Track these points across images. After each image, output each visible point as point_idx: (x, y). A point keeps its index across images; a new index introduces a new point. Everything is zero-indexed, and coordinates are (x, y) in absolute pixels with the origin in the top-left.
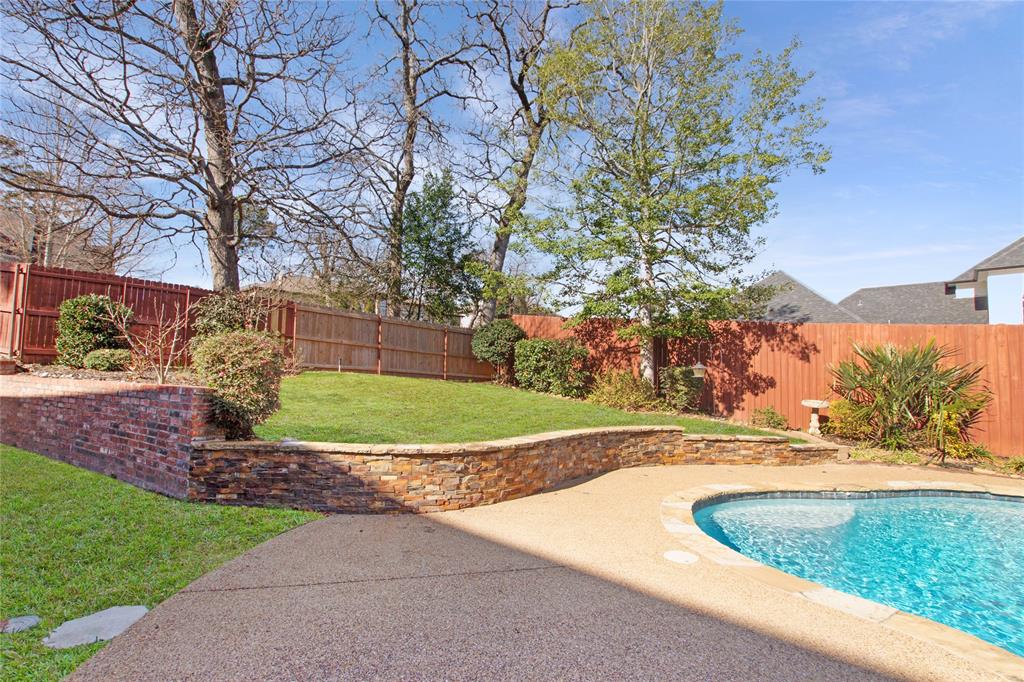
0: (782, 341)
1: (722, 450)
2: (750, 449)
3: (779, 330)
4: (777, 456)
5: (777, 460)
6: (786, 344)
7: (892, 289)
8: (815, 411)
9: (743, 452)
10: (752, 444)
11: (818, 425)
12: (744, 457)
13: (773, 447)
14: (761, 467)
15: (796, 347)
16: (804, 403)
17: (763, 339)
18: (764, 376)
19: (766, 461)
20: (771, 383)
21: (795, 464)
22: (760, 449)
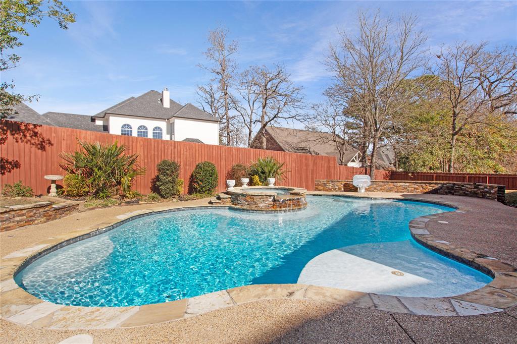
0: (25, 136)
2: (23, 215)
3: (23, 128)
4: (44, 216)
5: (44, 219)
6: (28, 138)
8: (54, 182)
9: (17, 219)
10: (24, 212)
11: (56, 190)
12: (18, 222)
13: (41, 210)
14: (33, 226)
15: (35, 140)
16: (46, 177)
17: (9, 133)
18: (10, 160)
19: (36, 222)
20: (16, 165)
21: (56, 219)
22: (32, 214)
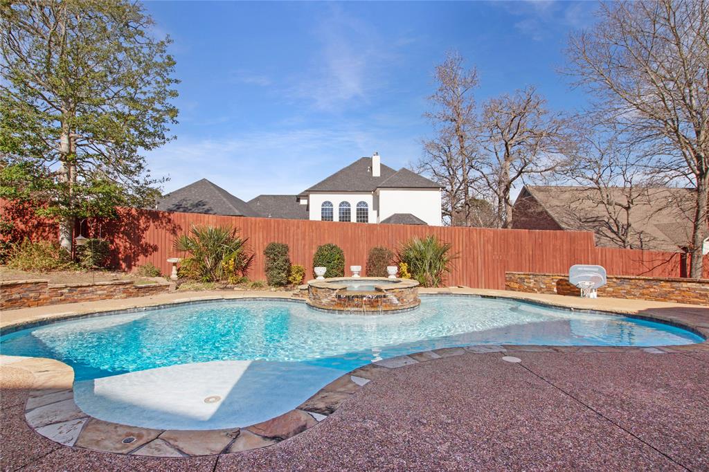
0: (162, 223)
1: (84, 292)
2: (104, 290)
3: (161, 215)
4: (124, 292)
5: (124, 295)
6: (164, 224)
7: (274, 196)
8: (175, 264)
9: (99, 292)
10: (105, 287)
12: (100, 295)
13: (121, 287)
14: (112, 300)
15: (169, 226)
17: (151, 221)
18: (152, 245)
19: (116, 297)
21: (138, 296)
22: (112, 289)
